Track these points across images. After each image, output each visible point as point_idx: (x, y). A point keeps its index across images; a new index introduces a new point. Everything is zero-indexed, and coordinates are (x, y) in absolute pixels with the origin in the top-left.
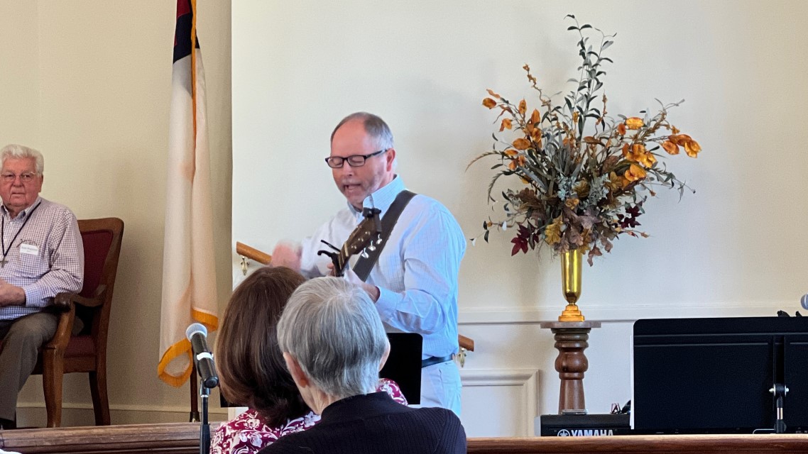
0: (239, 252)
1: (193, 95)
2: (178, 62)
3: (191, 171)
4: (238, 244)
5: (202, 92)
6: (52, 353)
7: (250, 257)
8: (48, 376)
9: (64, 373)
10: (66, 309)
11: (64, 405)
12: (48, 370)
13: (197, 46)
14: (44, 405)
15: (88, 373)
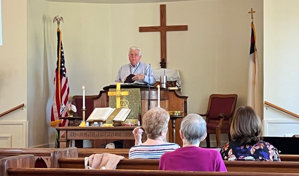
0: (265, 104)
1: (255, 63)
2: (251, 54)
3: (254, 83)
4: (265, 101)
5: (257, 62)
6: (218, 129)
7: (268, 105)
8: (217, 134)
9: (221, 133)
10: (222, 117)
11: (221, 142)
12: (217, 133)
13: (256, 50)
14: (216, 141)
15: (228, 134)
